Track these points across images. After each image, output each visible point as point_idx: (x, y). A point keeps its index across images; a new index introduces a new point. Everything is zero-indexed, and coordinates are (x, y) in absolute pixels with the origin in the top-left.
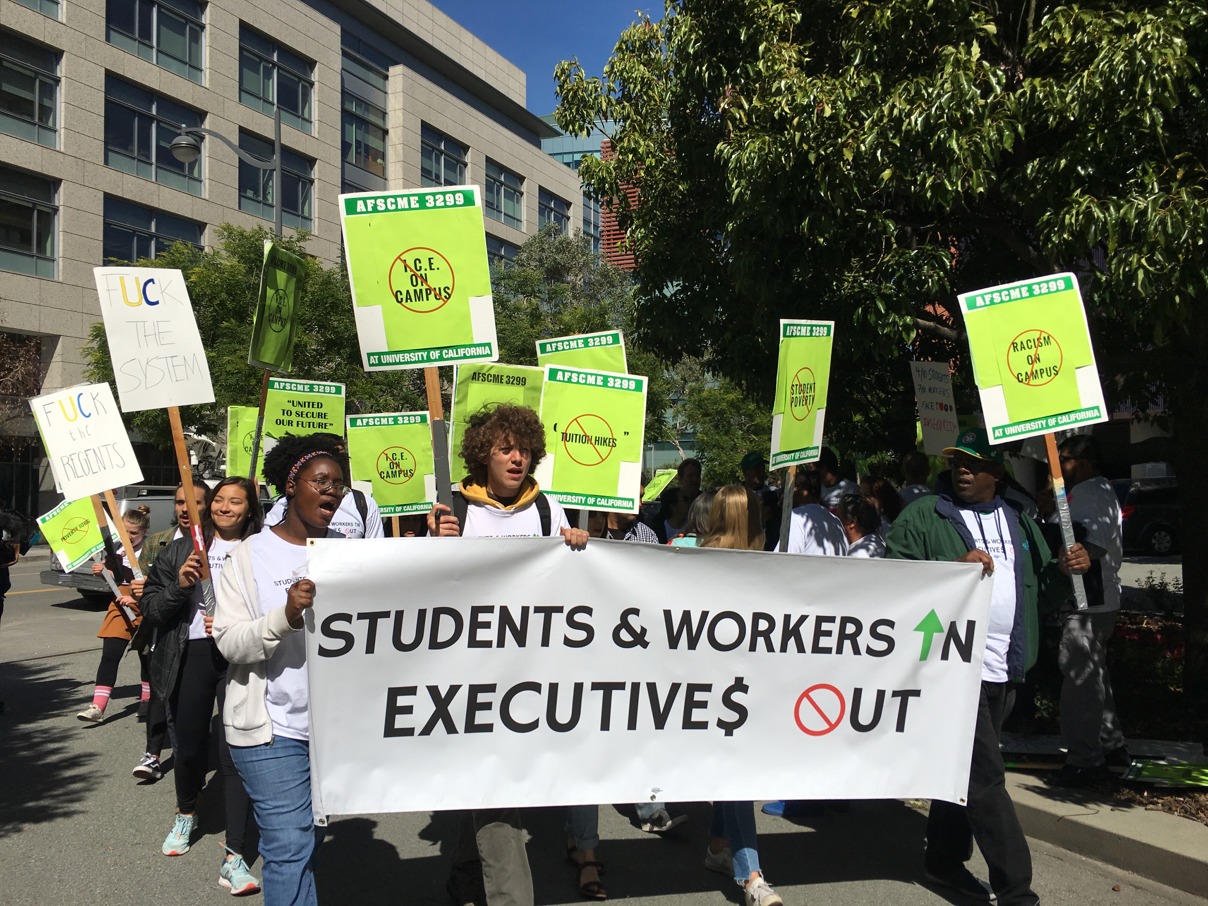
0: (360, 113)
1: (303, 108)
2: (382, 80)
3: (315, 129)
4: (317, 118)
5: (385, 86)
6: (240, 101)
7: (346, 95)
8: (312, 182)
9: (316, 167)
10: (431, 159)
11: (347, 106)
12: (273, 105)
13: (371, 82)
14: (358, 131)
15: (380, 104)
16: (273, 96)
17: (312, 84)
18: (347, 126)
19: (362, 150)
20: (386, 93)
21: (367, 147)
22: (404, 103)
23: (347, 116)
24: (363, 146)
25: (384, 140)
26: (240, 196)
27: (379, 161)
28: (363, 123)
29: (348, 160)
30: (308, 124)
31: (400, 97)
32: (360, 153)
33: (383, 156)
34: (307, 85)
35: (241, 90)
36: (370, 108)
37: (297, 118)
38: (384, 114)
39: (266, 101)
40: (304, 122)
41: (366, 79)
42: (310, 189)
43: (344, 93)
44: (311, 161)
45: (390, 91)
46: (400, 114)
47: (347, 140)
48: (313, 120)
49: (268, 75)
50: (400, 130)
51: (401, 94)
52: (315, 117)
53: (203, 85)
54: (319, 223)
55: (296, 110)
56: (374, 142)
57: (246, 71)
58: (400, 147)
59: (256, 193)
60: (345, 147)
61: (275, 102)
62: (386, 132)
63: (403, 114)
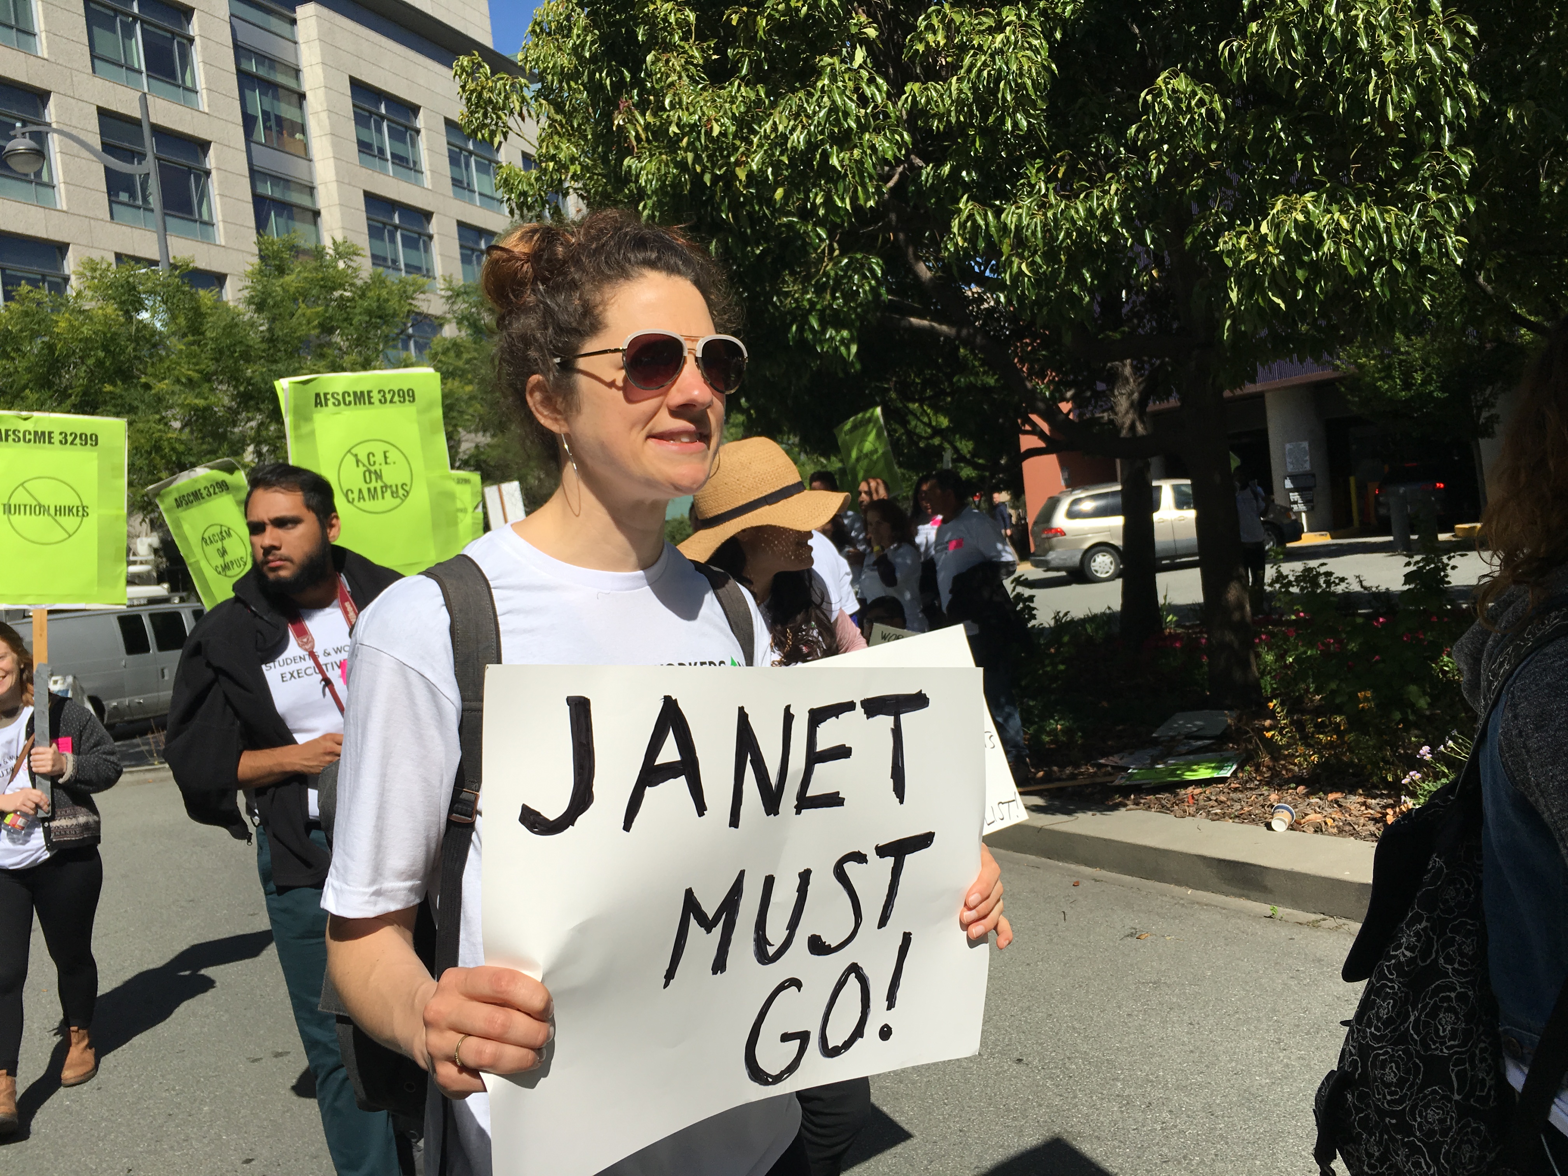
0: (262, 72)
1: (184, 75)
2: (288, 26)
3: (203, 100)
4: (204, 86)
5: (293, 33)
6: (94, 71)
7: (240, 50)
8: (208, 173)
9: (211, 152)
10: (369, 128)
11: (245, 66)
12: (141, 73)
13: (273, 29)
14: (263, 97)
15: (289, 59)
16: (139, 60)
17: (191, 40)
18: (248, 93)
19: (273, 123)
20: (296, 43)
21: (279, 120)
22: (323, 55)
23: (245, 79)
24: (272, 117)
25: (301, 107)
26: (111, 202)
27: (298, 136)
28: (269, 87)
29: (255, 137)
30: (193, 95)
31: (316, 47)
32: (270, 128)
33: (303, 129)
34: (185, 41)
35: (93, 57)
36: (277, 65)
37: (175, 89)
38: (296, 72)
39: (131, 69)
40: (186, 92)
41: (267, 27)
42: (206, 183)
43: (238, 48)
44: (204, 146)
45: (301, 39)
46: (319, 70)
47: (250, 111)
48: (198, 88)
49: (129, 33)
50: (321, 92)
51: (317, 42)
52: (201, 84)
53: (40, 54)
54: (225, 228)
55: (174, 78)
56: (287, 111)
57: (96, 30)
58: (324, 116)
59: (133, 195)
60: (248, 122)
61: (143, 68)
62: (302, 96)
63: (323, 69)
